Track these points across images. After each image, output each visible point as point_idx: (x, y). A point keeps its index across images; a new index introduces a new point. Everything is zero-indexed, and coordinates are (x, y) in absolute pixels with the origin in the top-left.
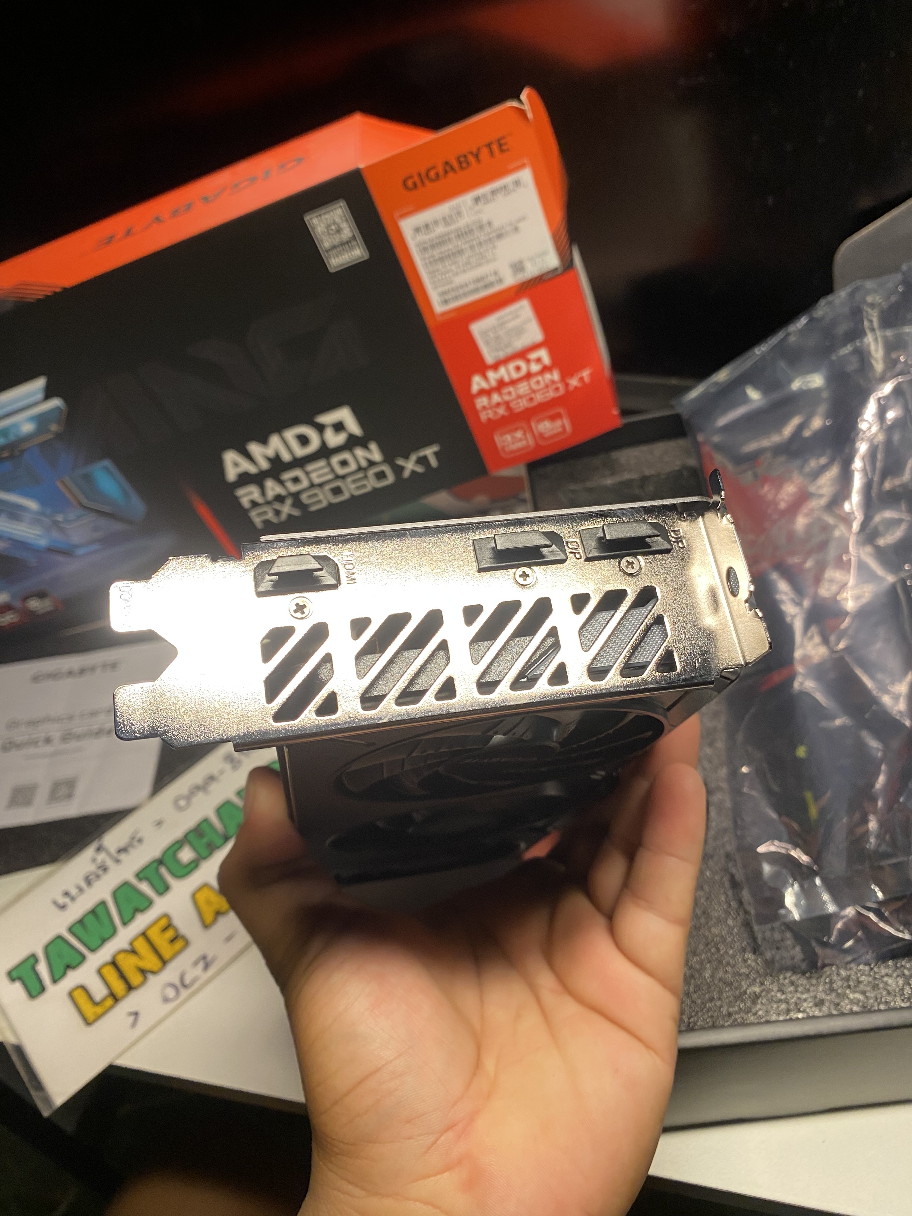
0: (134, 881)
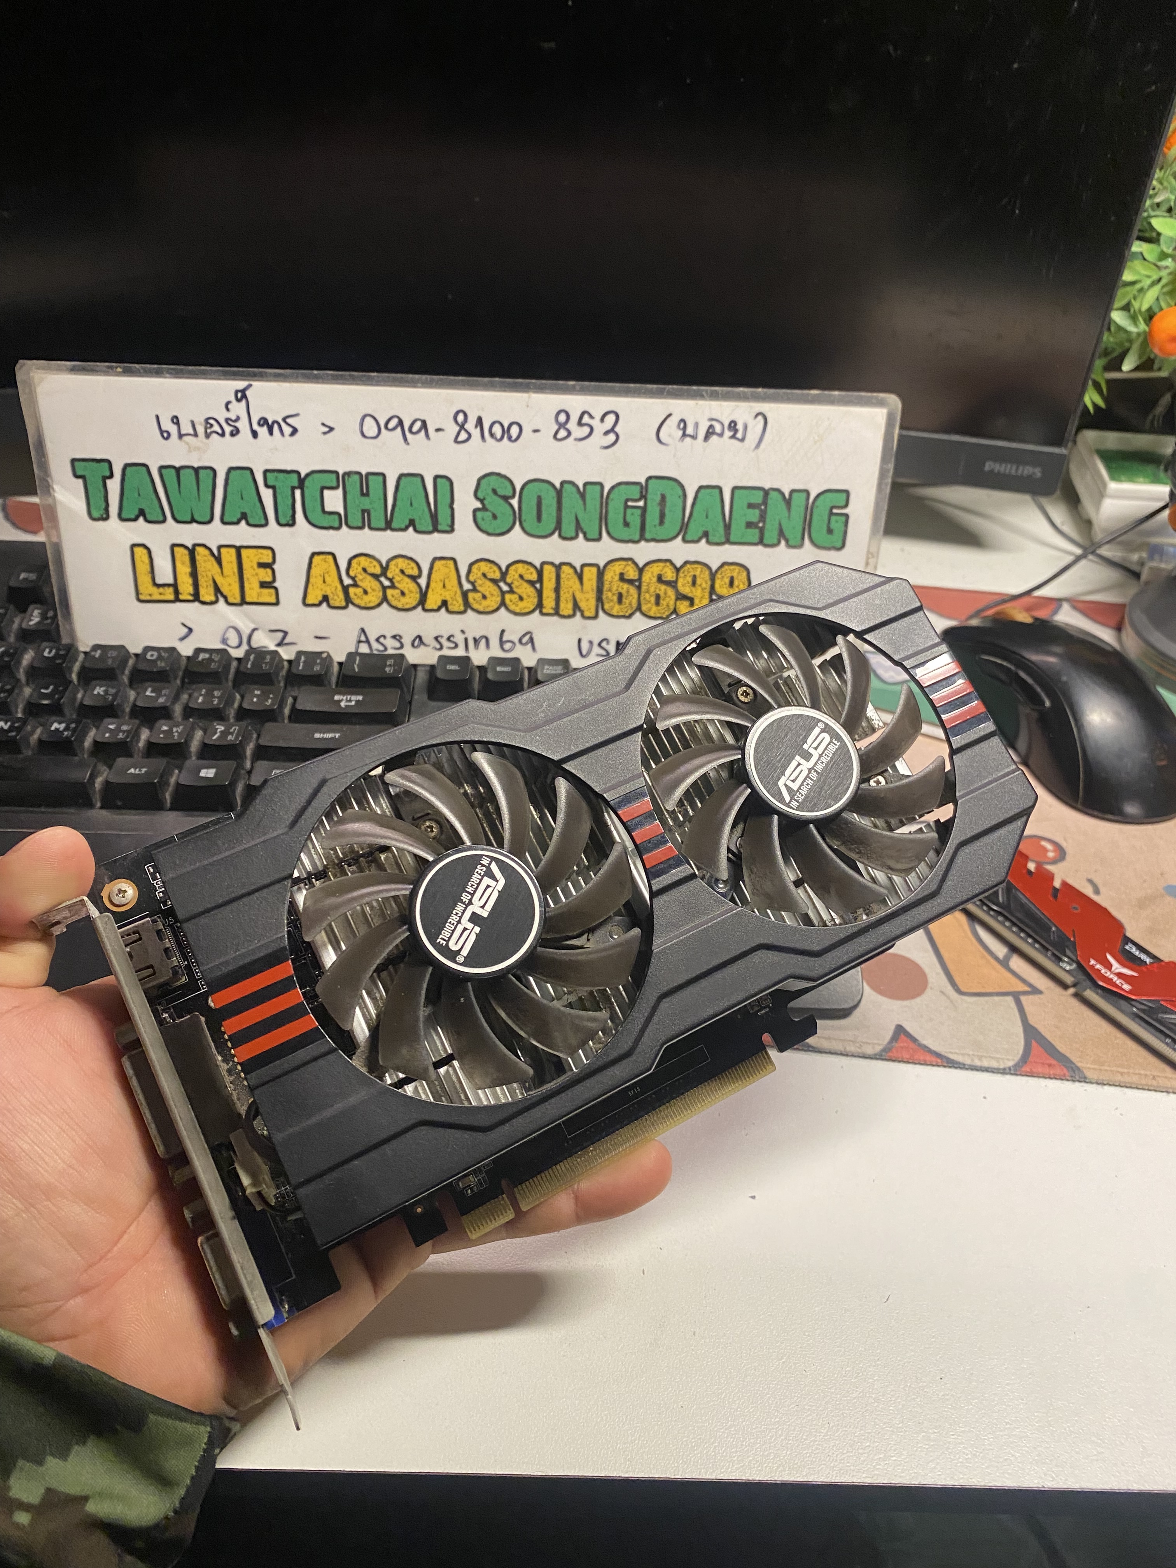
0: (260, 477)
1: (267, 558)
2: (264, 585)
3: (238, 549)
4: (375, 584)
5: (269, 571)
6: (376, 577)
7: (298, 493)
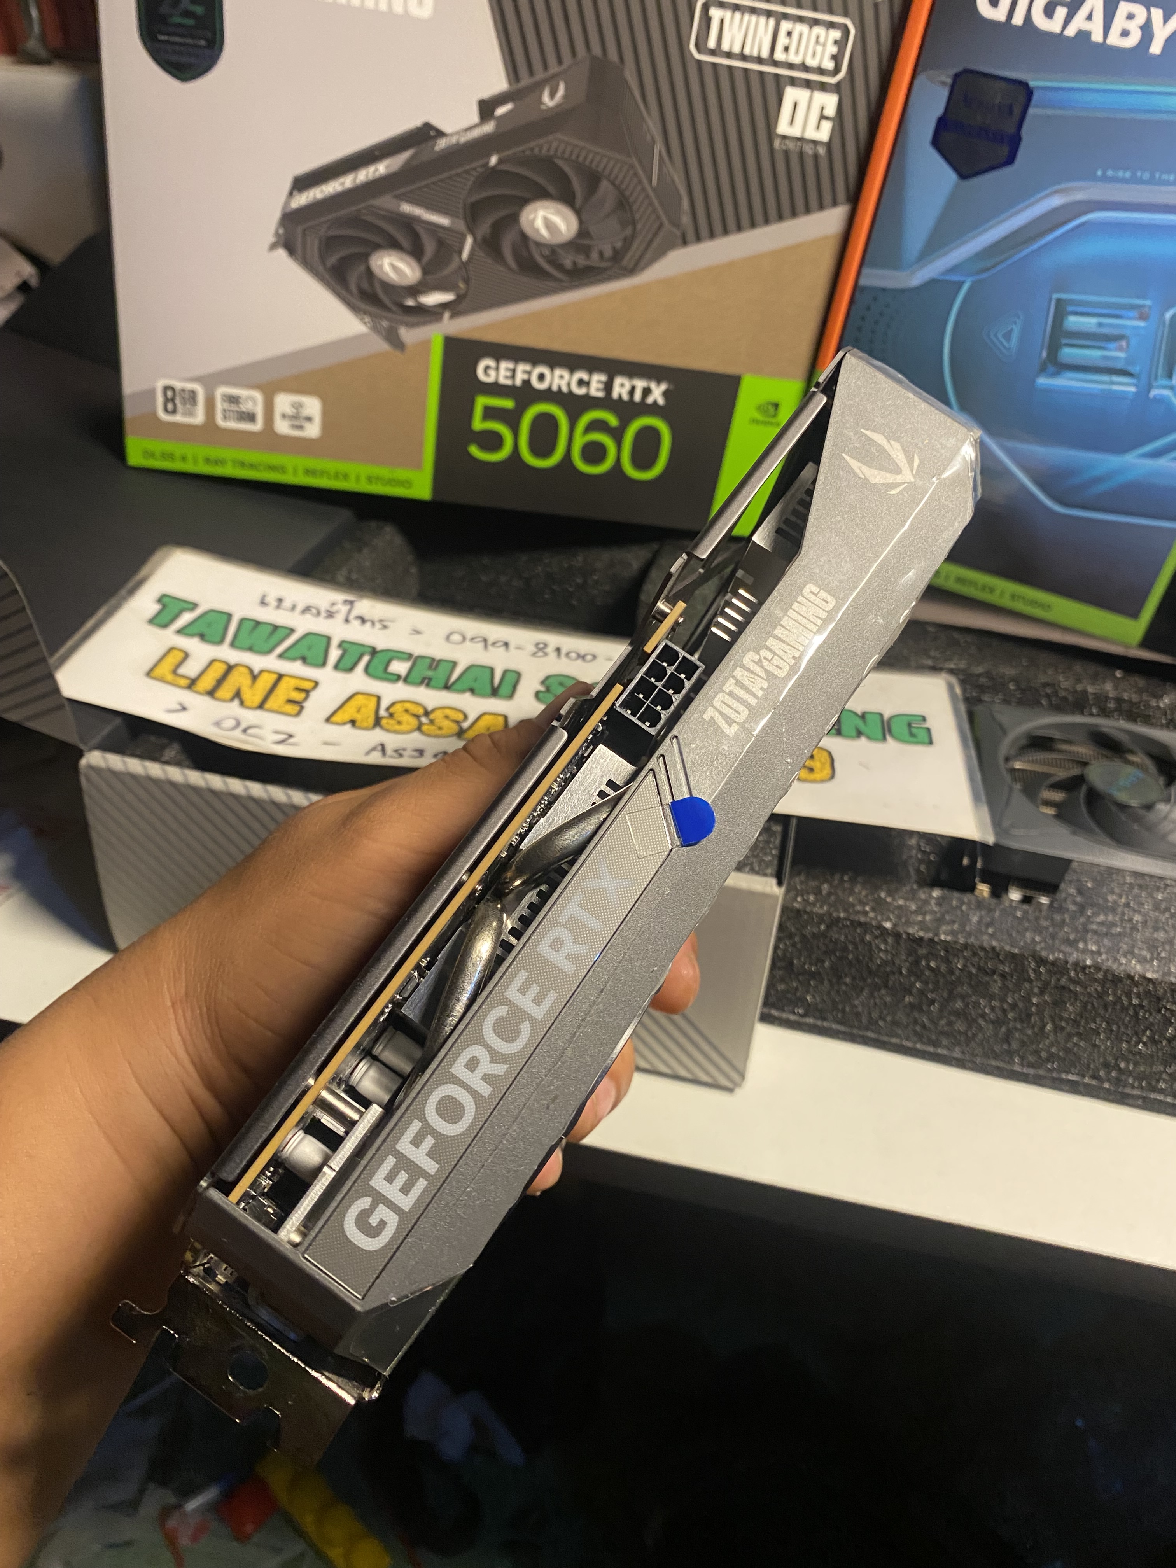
0: (335, 643)
1: (307, 685)
2: (290, 701)
3: (280, 677)
4: (414, 722)
5: (303, 695)
6: (417, 717)
7: (366, 659)
